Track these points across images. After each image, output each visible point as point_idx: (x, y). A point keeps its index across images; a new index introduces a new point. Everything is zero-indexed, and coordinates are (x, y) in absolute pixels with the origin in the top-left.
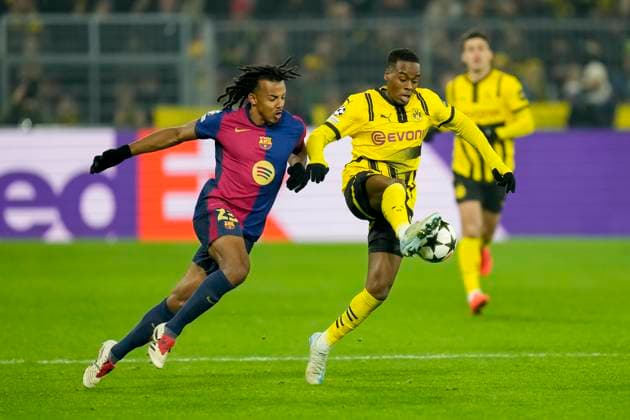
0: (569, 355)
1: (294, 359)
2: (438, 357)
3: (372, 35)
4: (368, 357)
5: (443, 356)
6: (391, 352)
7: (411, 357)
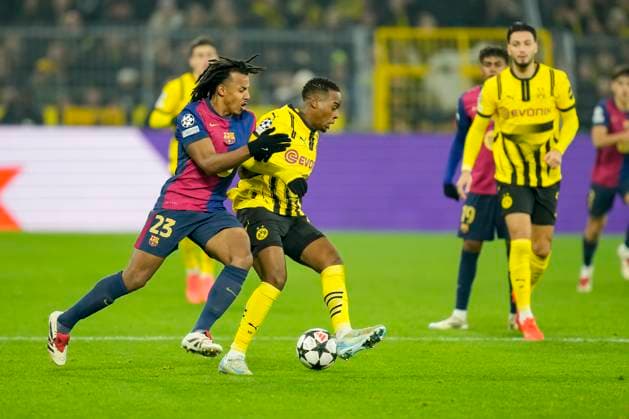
0: (276, 338)
1: (23, 338)
2: (155, 338)
3: (99, 42)
4: (91, 338)
5: (160, 338)
6: (112, 333)
7: (131, 338)
